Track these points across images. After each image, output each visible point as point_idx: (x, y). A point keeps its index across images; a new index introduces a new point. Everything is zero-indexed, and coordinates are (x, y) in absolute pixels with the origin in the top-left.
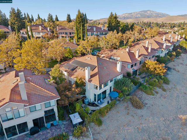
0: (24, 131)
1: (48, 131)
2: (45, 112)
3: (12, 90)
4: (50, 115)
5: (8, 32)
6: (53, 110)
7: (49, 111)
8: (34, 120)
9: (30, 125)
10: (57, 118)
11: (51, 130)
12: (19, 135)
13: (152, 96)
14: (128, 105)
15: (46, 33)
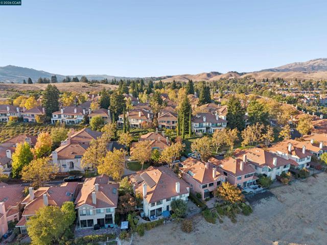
0: (91, 226)
1: (106, 230)
2: (106, 215)
3: (89, 195)
4: (108, 219)
5: (106, 118)
6: (111, 215)
7: (109, 215)
8: (98, 219)
9: (95, 222)
10: (114, 222)
11: (107, 230)
12: (87, 228)
13: (211, 224)
14: (177, 226)
15: (145, 120)
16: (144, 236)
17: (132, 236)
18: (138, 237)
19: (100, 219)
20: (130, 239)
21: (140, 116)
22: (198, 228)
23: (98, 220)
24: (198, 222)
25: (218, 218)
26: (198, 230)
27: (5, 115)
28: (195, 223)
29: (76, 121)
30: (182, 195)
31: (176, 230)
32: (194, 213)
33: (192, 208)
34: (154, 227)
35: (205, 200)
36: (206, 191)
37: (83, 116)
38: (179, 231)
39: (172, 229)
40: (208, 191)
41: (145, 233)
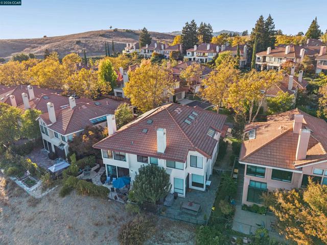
8: (54, 146)
9: (53, 149)
14: (122, 219)
15: (293, 59)
17: (53, 188)
18: (57, 195)
20: (48, 189)
21: (286, 53)
24: (169, 241)
27: (153, 51)
28: (162, 239)
29: (206, 59)
30: (177, 163)
31: (114, 223)
32: (186, 218)
33: (191, 205)
34: (89, 196)
35: (248, 205)
36: (258, 185)
37: (215, 54)
38: (115, 230)
39: (109, 218)
40: (263, 186)
41: (71, 195)
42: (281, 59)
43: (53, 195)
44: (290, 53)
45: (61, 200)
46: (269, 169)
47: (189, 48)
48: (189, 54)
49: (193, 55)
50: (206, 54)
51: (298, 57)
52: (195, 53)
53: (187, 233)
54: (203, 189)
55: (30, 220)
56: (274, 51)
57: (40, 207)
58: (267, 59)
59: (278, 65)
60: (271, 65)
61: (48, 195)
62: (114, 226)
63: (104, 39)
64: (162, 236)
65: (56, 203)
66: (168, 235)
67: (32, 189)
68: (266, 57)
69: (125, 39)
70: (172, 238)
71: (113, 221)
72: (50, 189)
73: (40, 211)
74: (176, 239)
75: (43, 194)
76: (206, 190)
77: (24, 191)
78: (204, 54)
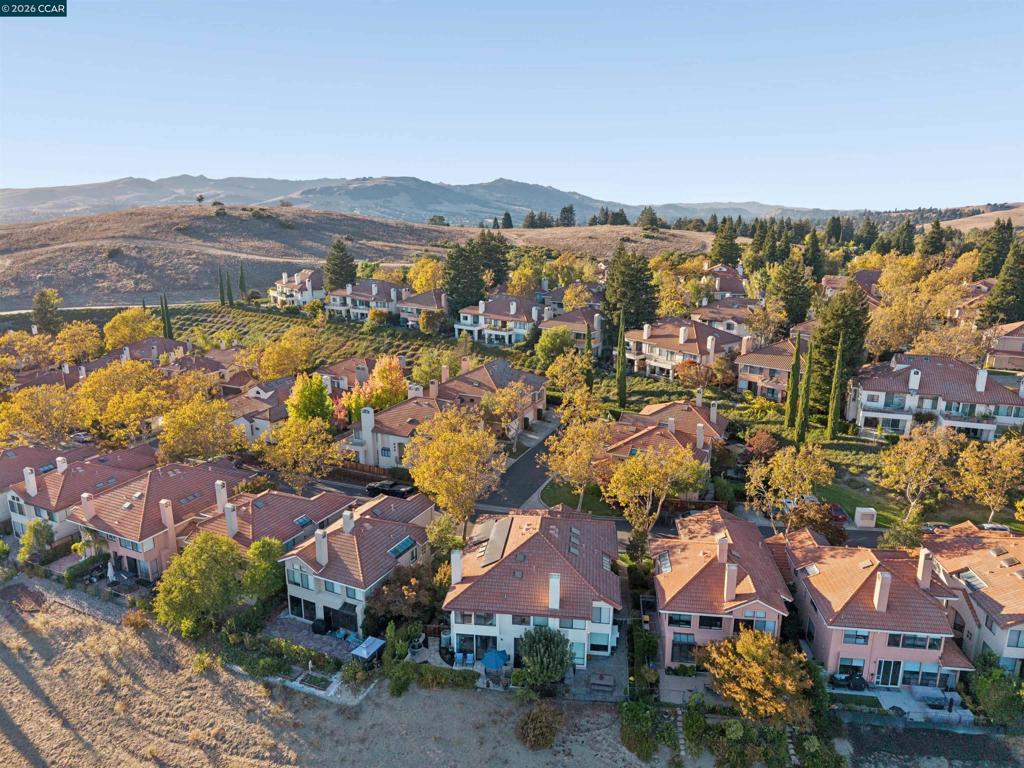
0: (312, 619)
4: (348, 615)
6: (356, 607)
7: (349, 606)
9: (320, 614)
10: (360, 631)
11: (338, 644)
12: (304, 620)
13: (632, 757)
14: (510, 713)
15: (695, 357)
16: (401, 699)
17: (372, 686)
18: (386, 695)
19: (330, 609)
20: (363, 689)
21: (681, 340)
22: (576, 749)
23: (327, 610)
24: (588, 730)
25: (675, 747)
26: (569, 754)
27: (367, 304)
28: (577, 729)
29: (510, 337)
30: (575, 621)
31: (501, 721)
32: (600, 697)
33: (601, 678)
34: (443, 687)
35: (673, 668)
36: (684, 639)
37: (530, 325)
38: (506, 730)
39: (490, 715)
40: (690, 639)
41: (411, 691)
42: (672, 353)
43: (378, 695)
44: (688, 341)
45: (398, 702)
46: (695, 616)
47: (465, 305)
48: (466, 318)
49: (476, 322)
50: (510, 325)
51: (704, 352)
52: (481, 319)
53: (606, 715)
54: (607, 653)
55: (363, 741)
56: (658, 332)
57: (367, 719)
58: (645, 348)
59: (667, 366)
60: (653, 364)
61: (368, 698)
62: (503, 725)
63: (196, 245)
64: (576, 726)
65: (392, 708)
66: (583, 722)
67: (332, 693)
68: (641, 343)
69: (258, 243)
70: (589, 725)
71: (498, 718)
72: (366, 687)
73: (370, 723)
74: (593, 726)
75: (361, 698)
76: (612, 654)
77: (319, 698)
78: (504, 324)
